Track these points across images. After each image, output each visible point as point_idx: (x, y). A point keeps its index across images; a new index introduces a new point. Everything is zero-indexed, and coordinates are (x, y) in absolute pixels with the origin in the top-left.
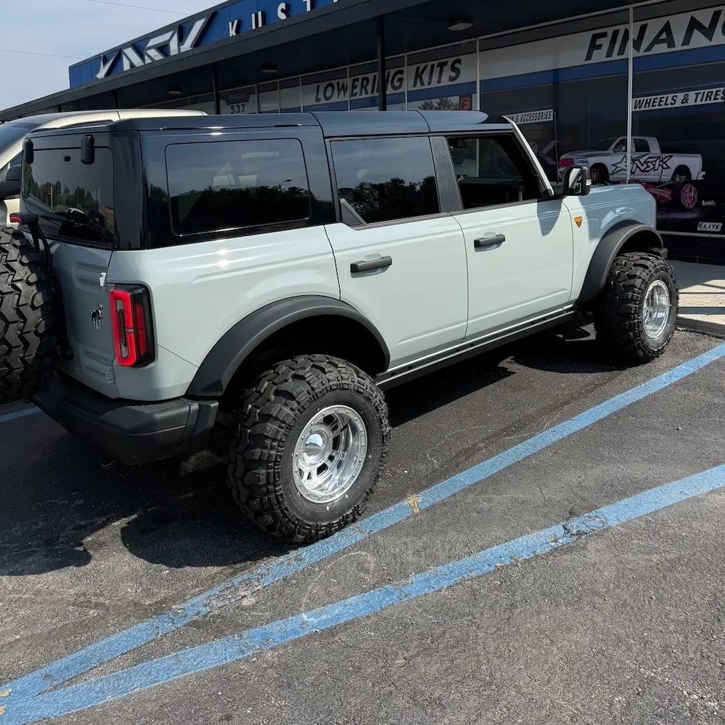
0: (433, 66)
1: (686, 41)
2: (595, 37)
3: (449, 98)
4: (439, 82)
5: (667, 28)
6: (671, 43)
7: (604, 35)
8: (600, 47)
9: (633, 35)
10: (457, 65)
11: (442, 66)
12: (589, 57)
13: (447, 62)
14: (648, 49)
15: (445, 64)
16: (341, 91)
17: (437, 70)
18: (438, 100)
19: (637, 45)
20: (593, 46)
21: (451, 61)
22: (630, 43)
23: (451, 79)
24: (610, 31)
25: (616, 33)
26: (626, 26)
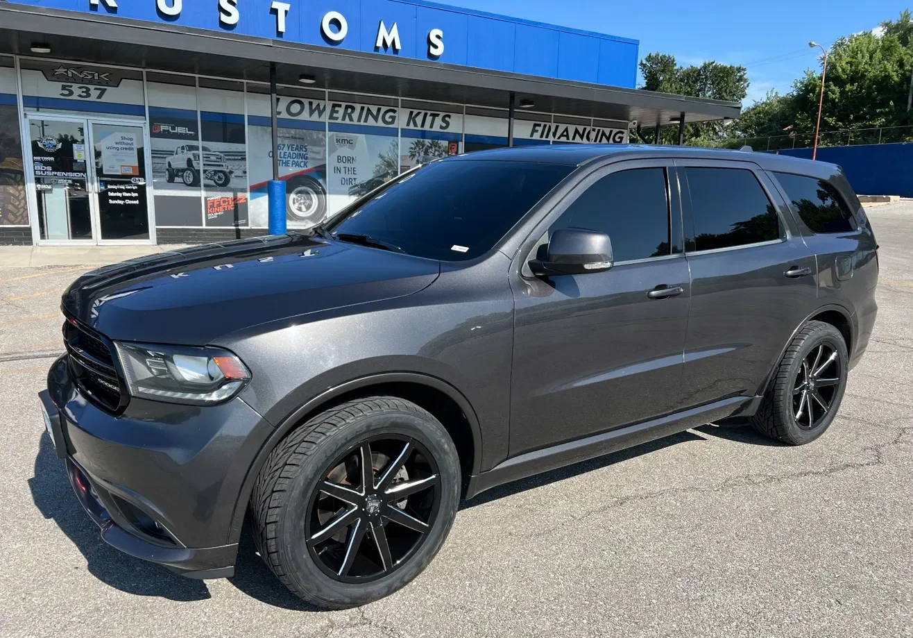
0: (426, 114)
1: (574, 139)
2: (535, 125)
3: (439, 142)
4: (431, 127)
5: (566, 130)
6: (568, 139)
7: (539, 125)
8: (537, 131)
9: (553, 130)
10: (447, 119)
11: (434, 116)
12: (532, 135)
13: (439, 114)
14: (559, 138)
15: (438, 115)
16: (315, 110)
17: (429, 119)
18: (430, 141)
19: (554, 135)
20: (534, 131)
21: (442, 114)
22: (551, 134)
23: (442, 127)
24: (543, 124)
25: (545, 126)
26: (550, 123)
